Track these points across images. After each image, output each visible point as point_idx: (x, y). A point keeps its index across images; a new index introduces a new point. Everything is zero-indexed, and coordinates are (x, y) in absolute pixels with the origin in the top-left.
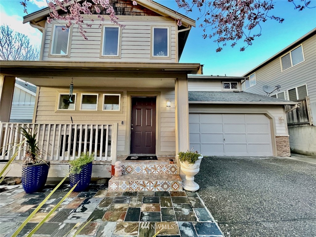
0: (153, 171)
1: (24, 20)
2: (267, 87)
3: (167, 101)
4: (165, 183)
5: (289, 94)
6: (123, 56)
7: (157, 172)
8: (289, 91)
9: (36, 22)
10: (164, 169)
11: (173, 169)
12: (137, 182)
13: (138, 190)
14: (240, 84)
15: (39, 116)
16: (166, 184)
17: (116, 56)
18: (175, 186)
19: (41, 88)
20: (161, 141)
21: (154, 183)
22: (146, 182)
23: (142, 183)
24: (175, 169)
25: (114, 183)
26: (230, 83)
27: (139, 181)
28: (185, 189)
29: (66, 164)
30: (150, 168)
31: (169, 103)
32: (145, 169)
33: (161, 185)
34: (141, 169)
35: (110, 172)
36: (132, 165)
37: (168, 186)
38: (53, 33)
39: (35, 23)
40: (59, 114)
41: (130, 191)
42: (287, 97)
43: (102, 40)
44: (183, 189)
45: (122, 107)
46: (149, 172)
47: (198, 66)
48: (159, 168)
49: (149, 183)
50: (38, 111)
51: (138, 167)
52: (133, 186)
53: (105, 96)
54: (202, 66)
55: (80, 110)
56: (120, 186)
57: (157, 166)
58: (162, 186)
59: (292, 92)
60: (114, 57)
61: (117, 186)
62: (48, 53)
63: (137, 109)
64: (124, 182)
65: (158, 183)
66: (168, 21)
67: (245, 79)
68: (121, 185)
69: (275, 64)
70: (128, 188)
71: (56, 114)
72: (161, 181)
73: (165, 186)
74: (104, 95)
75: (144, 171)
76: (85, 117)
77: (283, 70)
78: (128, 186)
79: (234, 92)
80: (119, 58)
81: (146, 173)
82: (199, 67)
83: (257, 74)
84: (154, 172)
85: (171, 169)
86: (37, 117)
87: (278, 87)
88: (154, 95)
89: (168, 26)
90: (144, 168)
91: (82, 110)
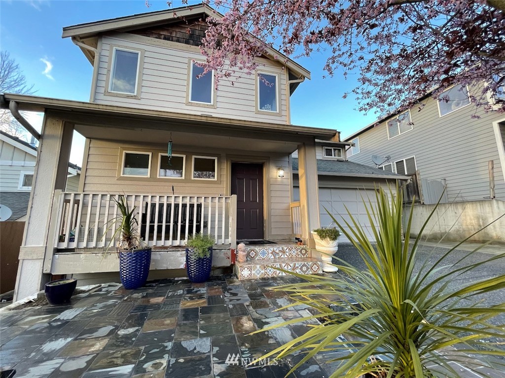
0: (280, 254)
1: (63, 34)
2: (376, 157)
3: (279, 169)
4: (304, 265)
5: (397, 167)
6: (219, 105)
7: (286, 256)
8: (397, 163)
9: (81, 38)
10: (294, 252)
11: (303, 252)
12: (273, 265)
13: (274, 275)
14: (344, 150)
15: (89, 185)
16: (306, 266)
17: (210, 104)
18: (315, 268)
19: (93, 141)
20: (272, 221)
21: (292, 265)
22: (283, 265)
23: (278, 266)
24: (306, 250)
25: (246, 269)
26: (332, 149)
27: (275, 264)
28: (325, 270)
29: (167, 251)
30: (277, 251)
31: (281, 173)
32: (272, 253)
33: (299, 268)
34: (266, 253)
35: (229, 258)
36: (256, 249)
37: (308, 268)
38: (111, 59)
39: (79, 39)
40: (122, 182)
41: (265, 276)
42: (394, 169)
43: (189, 79)
44: (323, 272)
45: (220, 176)
46: (277, 256)
47: (335, 132)
48: (287, 250)
49: (286, 266)
50: (87, 177)
51: (263, 250)
52: (269, 271)
53: (195, 159)
54: (339, 133)
55: (158, 177)
56: (253, 272)
57: (285, 248)
58: (301, 269)
59: (400, 164)
60: (207, 105)
61: (249, 272)
62: (104, 88)
63: (238, 179)
64: (258, 266)
65: (297, 265)
66: (276, 66)
67: (351, 145)
68: (254, 270)
69: (381, 129)
70: (262, 273)
71: (119, 182)
72: (300, 263)
73: (304, 269)
74: (194, 157)
75: (270, 255)
76: (166, 187)
77: (390, 137)
78: (263, 271)
79: (338, 161)
80: (213, 107)
81: (273, 257)
82: (336, 134)
83: (360, 139)
84: (282, 256)
85: (301, 252)
86: (86, 185)
87: (388, 158)
88: (260, 161)
89: (277, 73)
90: (270, 252)
91: (161, 177)
